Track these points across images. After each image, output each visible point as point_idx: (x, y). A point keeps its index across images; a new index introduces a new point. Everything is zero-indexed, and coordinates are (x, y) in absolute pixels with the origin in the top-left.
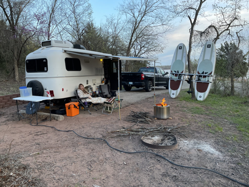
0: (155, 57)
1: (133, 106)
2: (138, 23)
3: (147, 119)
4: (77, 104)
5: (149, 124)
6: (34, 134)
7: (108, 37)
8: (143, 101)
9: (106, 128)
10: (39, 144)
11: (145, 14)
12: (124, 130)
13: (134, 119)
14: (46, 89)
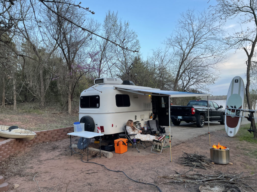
0: (205, 88)
1: (184, 144)
2: (186, 55)
3: (203, 163)
4: (125, 140)
5: (206, 169)
6: (86, 172)
7: (155, 69)
8: (195, 139)
9: (157, 170)
10: (91, 185)
11: (193, 46)
12: (178, 175)
13: (188, 162)
14: (96, 125)
